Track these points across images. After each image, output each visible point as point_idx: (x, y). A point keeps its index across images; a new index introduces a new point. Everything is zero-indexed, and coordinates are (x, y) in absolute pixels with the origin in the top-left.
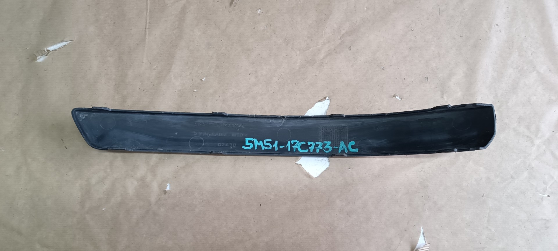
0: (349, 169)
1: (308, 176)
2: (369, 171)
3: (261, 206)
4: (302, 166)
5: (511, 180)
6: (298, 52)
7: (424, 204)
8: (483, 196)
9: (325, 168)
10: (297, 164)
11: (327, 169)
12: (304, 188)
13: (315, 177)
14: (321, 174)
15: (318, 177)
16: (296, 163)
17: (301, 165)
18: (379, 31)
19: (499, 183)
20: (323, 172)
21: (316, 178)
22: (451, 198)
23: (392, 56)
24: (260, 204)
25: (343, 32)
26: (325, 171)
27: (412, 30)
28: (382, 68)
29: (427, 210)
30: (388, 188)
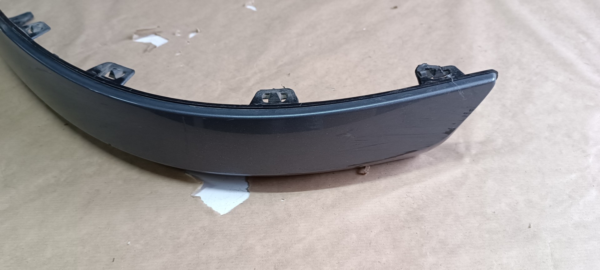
0: (282, 200)
1: (210, 212)
2: (317, 201)
3: (113, 261)
4: (202, 199)
5: (570, 202)
6: (220, 82)
7: (423, 245)
8: (530, 227)
9: (241, 201)
10: (193, 197)
11: (244, 202)
12: (199, 231)
13: (222, 213)
14: (232, 210)
15: (227, 213)
16: (191, 195)
17: (199, 197)
18: (328, 60)
19: (550, 206)
20: (237, 206)
21: (223, 215)
22: (470, 232)
23: (346, 79)
24: (114, 259)
25: (280, 63)
26: (242, 205)
27: (370, 57)
28: (333, 89)
29: (428, 253)
30: (352, 223)
